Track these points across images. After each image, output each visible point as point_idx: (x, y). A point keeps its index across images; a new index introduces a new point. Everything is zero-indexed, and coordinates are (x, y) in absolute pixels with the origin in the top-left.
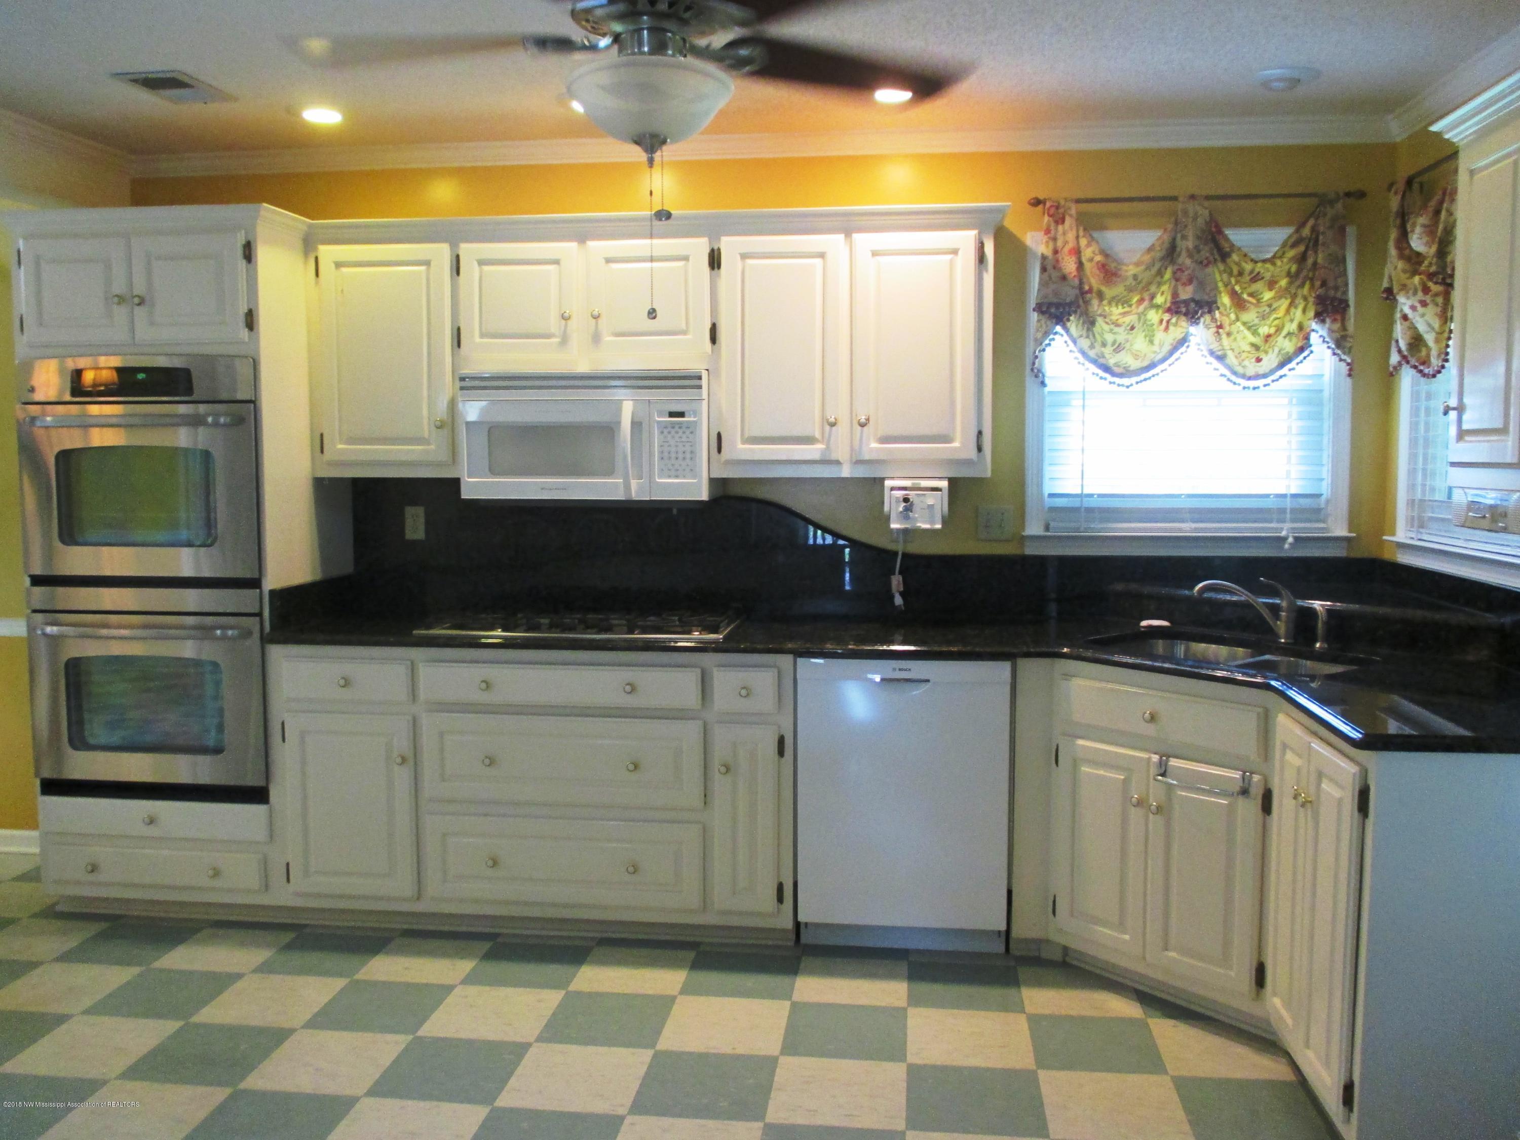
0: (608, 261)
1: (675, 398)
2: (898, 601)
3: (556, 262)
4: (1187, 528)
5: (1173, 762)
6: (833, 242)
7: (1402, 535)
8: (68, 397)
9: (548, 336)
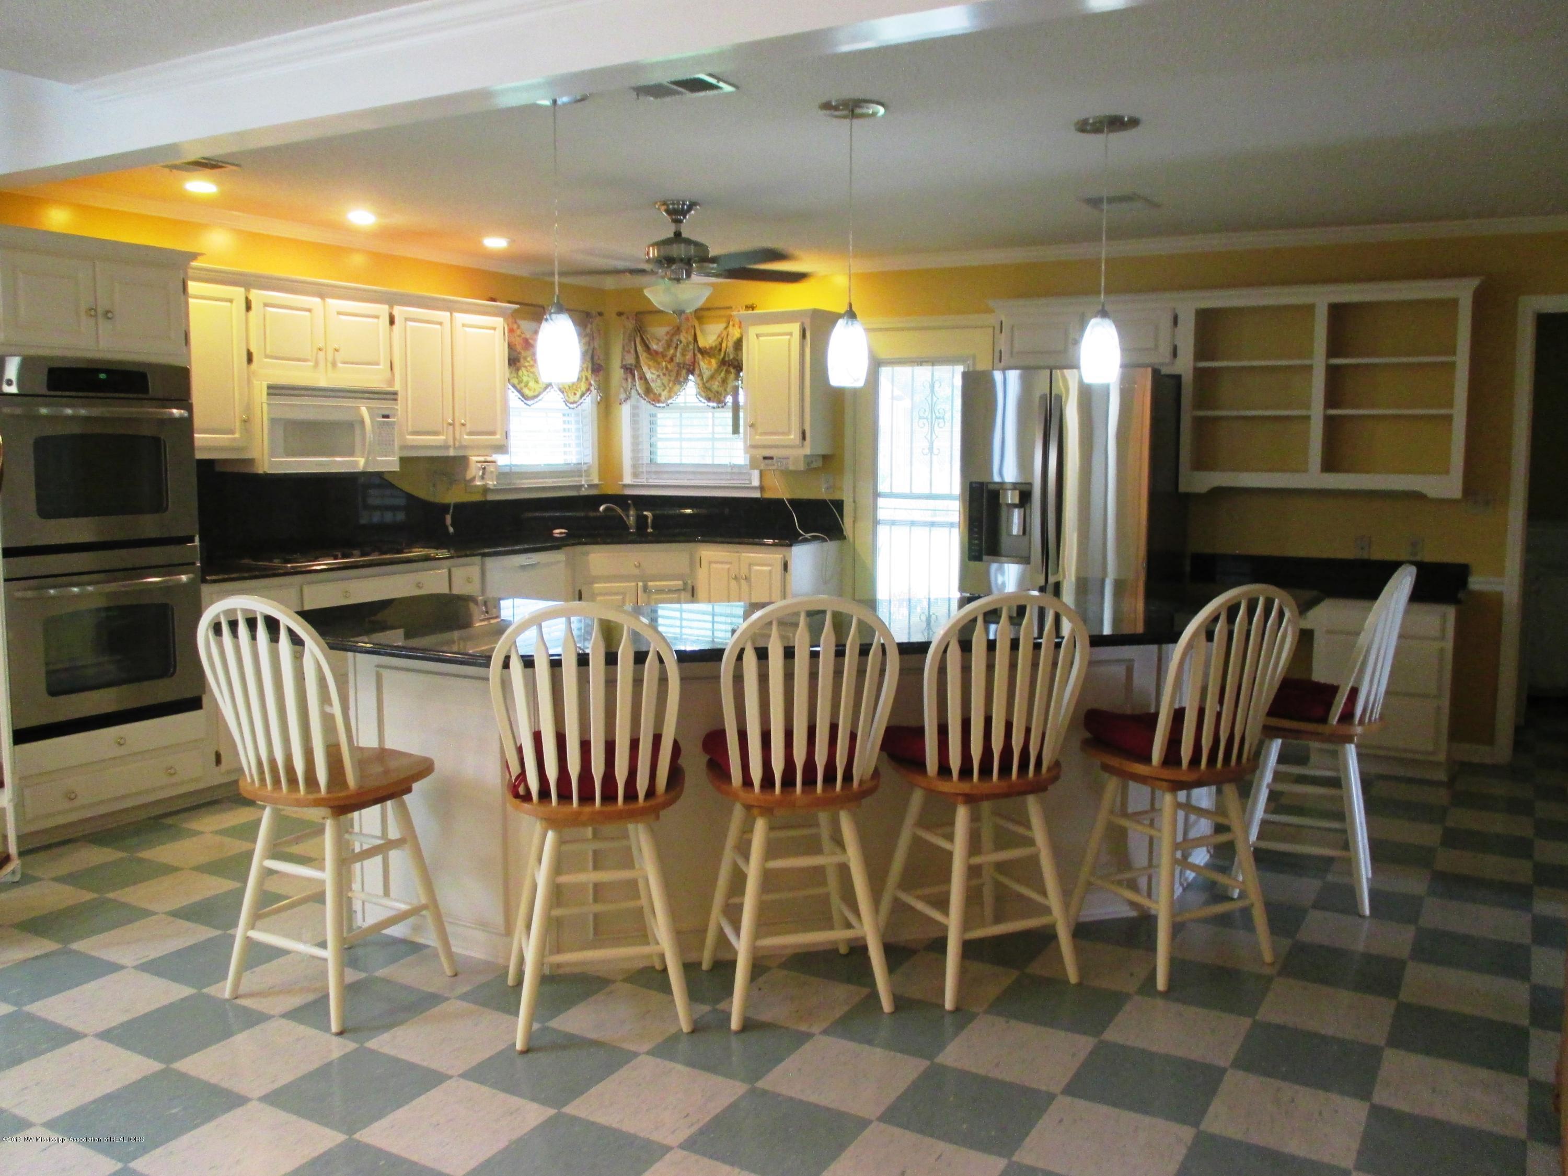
0: (339, 313)
1: (384, 406)
2: (451, 530)
3: (309, 310)
4: (549, 482)
5: (650, 584)
6: (444, 315)
7: (628, 480)
8: (44, 391)
9: (305, 360)
